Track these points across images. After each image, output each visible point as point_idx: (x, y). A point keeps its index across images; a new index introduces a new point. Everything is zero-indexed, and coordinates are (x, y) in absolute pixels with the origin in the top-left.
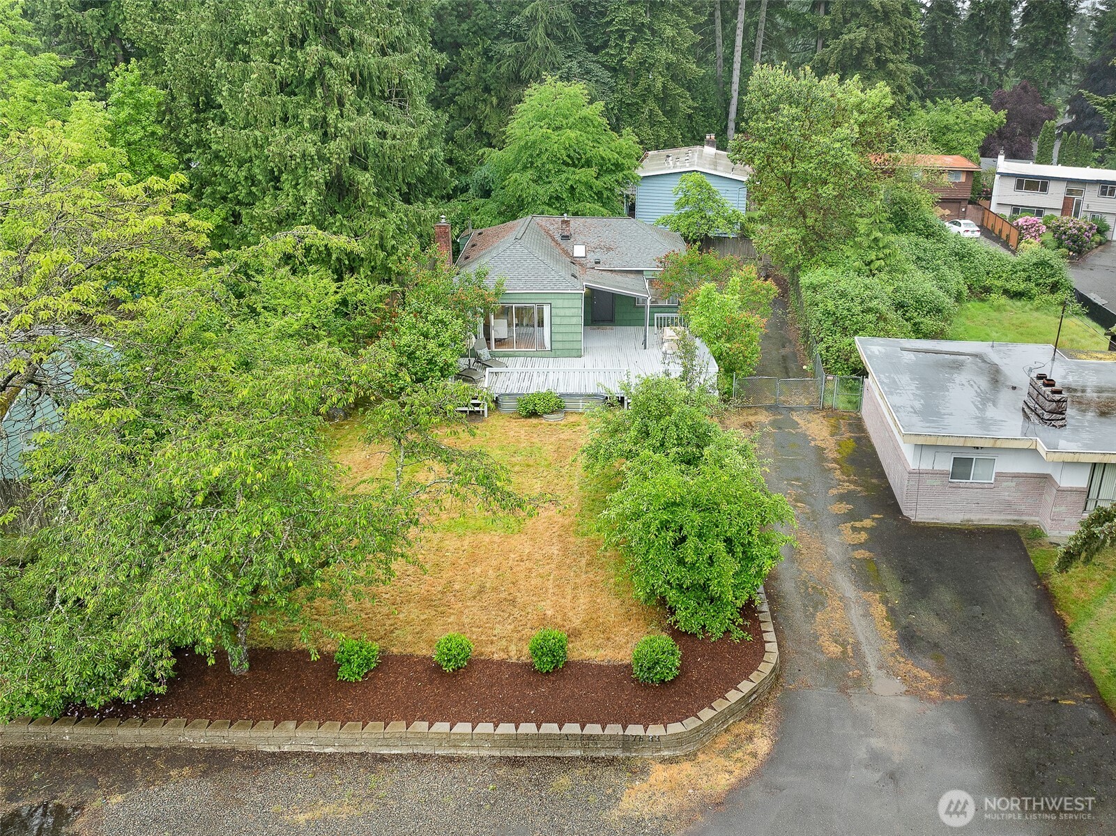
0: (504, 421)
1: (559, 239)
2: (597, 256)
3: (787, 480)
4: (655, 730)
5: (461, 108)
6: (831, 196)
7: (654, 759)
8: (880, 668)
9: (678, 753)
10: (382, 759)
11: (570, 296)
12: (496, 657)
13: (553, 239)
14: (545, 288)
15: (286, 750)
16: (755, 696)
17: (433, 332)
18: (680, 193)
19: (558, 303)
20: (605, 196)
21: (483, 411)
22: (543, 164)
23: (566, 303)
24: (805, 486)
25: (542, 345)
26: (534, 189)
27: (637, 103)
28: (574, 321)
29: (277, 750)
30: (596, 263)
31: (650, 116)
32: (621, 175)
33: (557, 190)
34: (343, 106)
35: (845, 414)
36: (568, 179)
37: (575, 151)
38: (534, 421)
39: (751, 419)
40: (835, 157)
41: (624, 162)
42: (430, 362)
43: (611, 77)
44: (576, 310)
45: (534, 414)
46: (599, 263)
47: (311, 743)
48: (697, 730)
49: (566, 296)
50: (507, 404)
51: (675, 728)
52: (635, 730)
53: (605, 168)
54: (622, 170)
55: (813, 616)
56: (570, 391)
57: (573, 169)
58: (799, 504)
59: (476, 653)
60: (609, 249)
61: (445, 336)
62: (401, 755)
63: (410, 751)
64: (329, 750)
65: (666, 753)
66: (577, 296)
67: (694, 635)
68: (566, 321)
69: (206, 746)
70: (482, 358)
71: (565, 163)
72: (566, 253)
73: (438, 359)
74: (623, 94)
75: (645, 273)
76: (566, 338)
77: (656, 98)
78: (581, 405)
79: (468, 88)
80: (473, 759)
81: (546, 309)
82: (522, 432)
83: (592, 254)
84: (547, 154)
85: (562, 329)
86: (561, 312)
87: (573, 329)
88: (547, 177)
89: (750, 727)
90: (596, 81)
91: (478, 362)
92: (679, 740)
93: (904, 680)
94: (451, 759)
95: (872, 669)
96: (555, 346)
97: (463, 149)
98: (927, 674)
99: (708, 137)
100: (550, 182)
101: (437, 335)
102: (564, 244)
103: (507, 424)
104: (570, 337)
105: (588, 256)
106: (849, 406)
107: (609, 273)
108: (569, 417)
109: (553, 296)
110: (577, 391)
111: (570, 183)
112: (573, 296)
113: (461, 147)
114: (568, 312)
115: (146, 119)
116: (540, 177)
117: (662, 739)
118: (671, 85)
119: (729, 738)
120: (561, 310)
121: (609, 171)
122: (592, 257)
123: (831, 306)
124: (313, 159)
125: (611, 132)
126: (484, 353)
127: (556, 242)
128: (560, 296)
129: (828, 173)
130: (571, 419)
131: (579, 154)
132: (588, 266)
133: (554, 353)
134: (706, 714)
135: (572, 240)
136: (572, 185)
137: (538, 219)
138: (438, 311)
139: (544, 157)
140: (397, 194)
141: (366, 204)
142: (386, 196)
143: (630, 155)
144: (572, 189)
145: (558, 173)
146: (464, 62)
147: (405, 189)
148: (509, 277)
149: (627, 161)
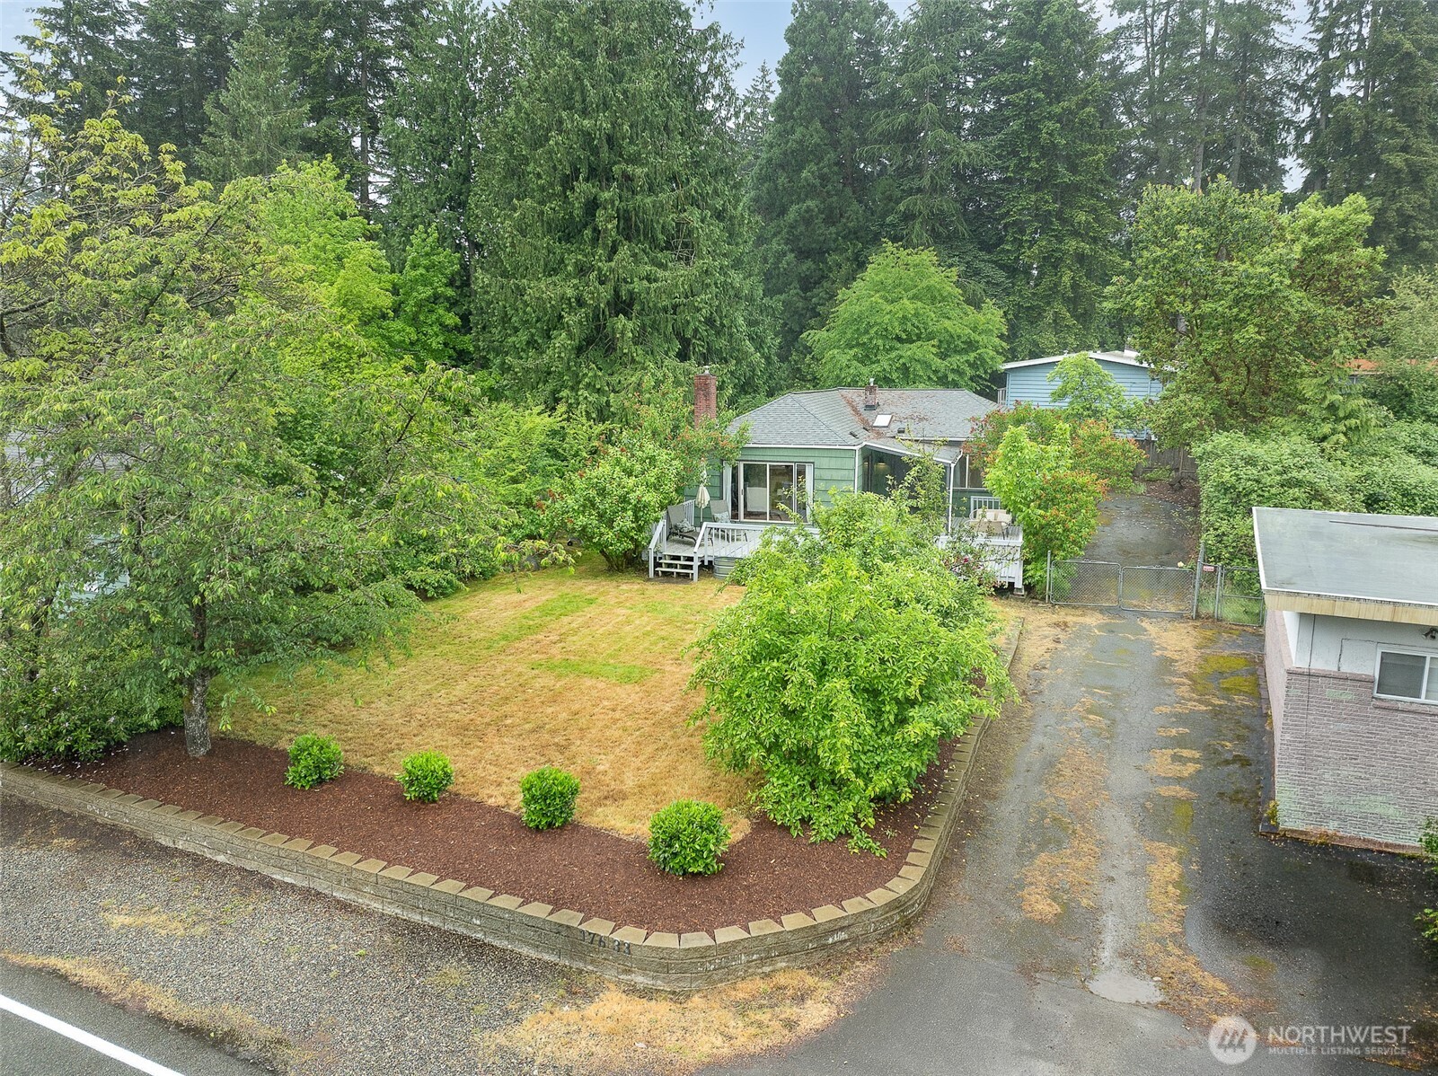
1: (861, 410)
2: (903, 426)
3: (1087, 686)
4: (630, 935)
6: (1251, 341)
7: (618, 984)
8: (1124, 955)
9: (660, 984)
10: (268, 884)
11: (838, 454)
12: (491, 802)
13: (854, 410)
14: (807, 443)
15: (180, 847)
16: (843, 936)
17: (638, 467)
19: (825, 462)
20: (950, 379)
21: (693, 574)
22: (871, 339)
23: (833, 463)
24: (1117, 697)
25: (803, 518)
26: (855, 368)
27: (1039, 307)
29: (171, 845)
30: (899, 432)
31: (1055, 321)
33: (884, 370)
34: (615, 253)
35: (1234, 627)
36: (900, 356)
37: (913, 325)
39: (1070, 619)
40: (1258, 287)
41: (977, 338)
42: (624, 498)
43: (1007, 278)
44: (846, 472)
46: (903, 432)
47: (205, 844)
48: (703, 953)
49: (834, 454)
50: (725, 568)
51: (666, 940)
52: (600, 927)
53: (952, 346)
54: (977, 348)
55: (1032, 855)
57: (907, 345)
58: (1091, 717)
59: (469, 792)
60: (921, 420)
61: (652, 475)
62: (293, 886)
63: (305, 884)
64: (221, 858)
65: (640, 979)
66: (848, 454)
67: (785, 829)
69: (109, 822)
71: (899, 339)
72: (864, 421)
73: (632, 496)
74: (1021, 296)
77: (1067, 301)
80: (368, 914)
81: (809, 471)
83: (898, 424)
84: (875, 329)
86: (826, 474)
89: (810, 981)
90: (988, 283)
92: (663, 964)
93: (1166, 985)
94: (344, 906)
95: (1106, 955)
98: (1220, 985)
100: (878, 361)
102: (866, 414)
105: (892, 426)
106: (1245, 618)
107: (912, 442)
109: (816, 453)
111: (902, 360)
112: (843, 454)
114: (835, 475)
115: (439, 282)
117: (636, 954)
118: (1084, 282)
119: (762, 985)
120: (827, 471)
121: (958, 350)
122: (895, 427)
123: (1227, 476)
124: (570, 303)
125: (965, 306)
126: (723, 517)
127: (855, 413)
128: (826, 454)
129: (1248, 311)
132: (887, 434)
134: (726, 935)
135: (879, 409)
136: (904, 364)
137: (843, 392)
138: (650, 447)
139: (872, 332)
140: (672, 354)
141: (633, 361)
142: (656, 353)
143: (988, 332)
144: (905, 369)
145: (888, 351)
146: (830, 270)
147: (677, 346)
148: (766, 431)
149: (982, 339)
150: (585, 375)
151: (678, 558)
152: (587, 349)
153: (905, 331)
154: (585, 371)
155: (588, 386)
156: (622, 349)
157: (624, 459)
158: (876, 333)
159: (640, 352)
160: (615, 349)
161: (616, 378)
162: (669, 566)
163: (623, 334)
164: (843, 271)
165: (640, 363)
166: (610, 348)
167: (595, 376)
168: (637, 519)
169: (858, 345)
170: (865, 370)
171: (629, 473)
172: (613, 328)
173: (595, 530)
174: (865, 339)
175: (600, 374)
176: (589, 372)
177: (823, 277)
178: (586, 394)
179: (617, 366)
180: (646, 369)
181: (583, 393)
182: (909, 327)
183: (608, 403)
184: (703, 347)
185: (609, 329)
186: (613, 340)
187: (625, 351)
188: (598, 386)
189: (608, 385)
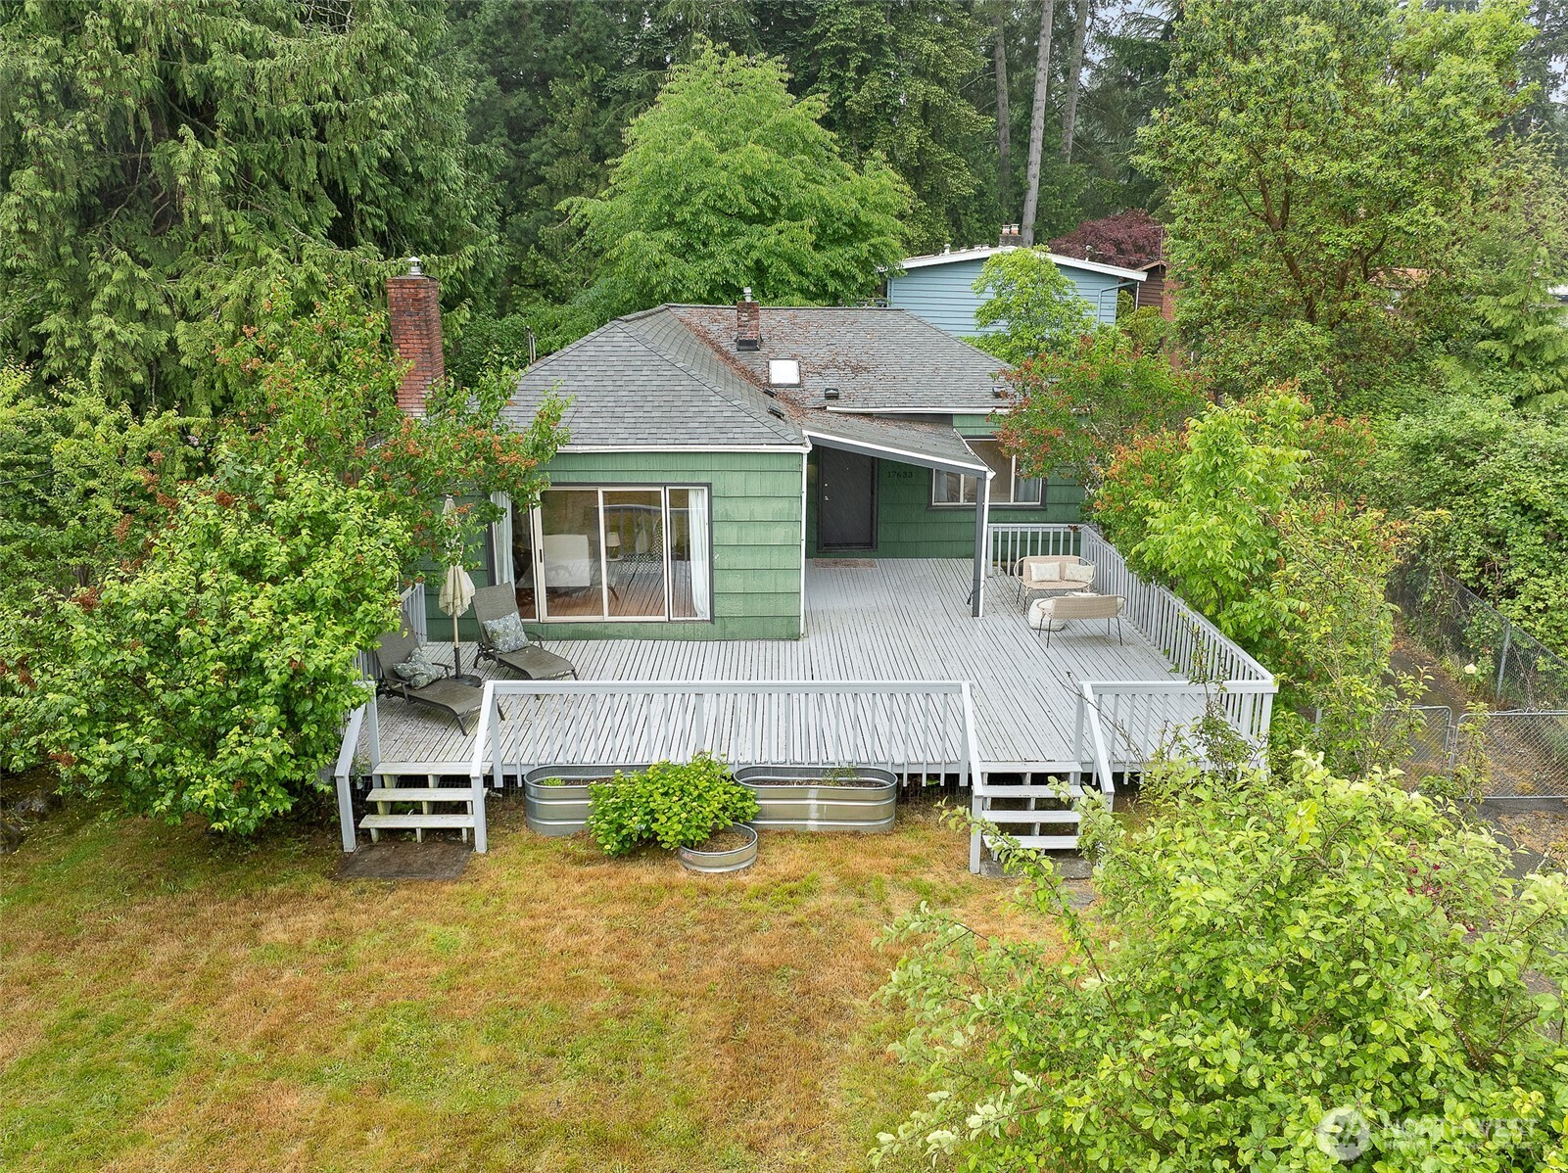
0: (539, 871)
1: (733, 350)
2: (831, 382)
5: (552, 189)
11: (766, 464)
13: (719, 350)
14: (693, 437)
17: (279, 555)
18: (989, 289)
19: (732, 482)
21: (471, 831)
22: (696, 214)
23: (756, 484)
25: (685, 604)
26: (674, 267)
28: (779, 534)
30: (829, 397)
32: (865, 246)
33: (726, 271)
36: (751, 247)
37: (765, 191)
38: (645, 874)
42: (244, 665)
44: (784, 504)
45: (644, 846)
46: (836, 397)
49: (755, 464)
50: (557, 806)
56: (774, 756)
57: (760, 227)
60: (857, 370)
61: (326, 573)
66: (788, 464)
68: (754, 536)
70: (499, 643)
71: (741, 216)
72: (752, 378)
73: (269, 657)
75: (956, 422)
76: (754, 584)
78: (813, 808)
79: (564, 152)
81: (698, 506)
82: (599, 926)
83: (817, 379)
84: (704, 195)
85: (743, 560)
86: (741, 510)
87: (776, 559)
88: (705, 245)
91: (488, 656)
96: (724, 607)
97: (557, 261)
99: (1005, 230)
100: (712, 255)
101: (296, 566)
102: (744, 358)
103: (548, 887)
104: (767, 583)
105: (808, 384)
107: (865, 421)
108: (774, 854)
109: (715, 463)
110: (798, 756)
111: (755, 255)
112: (776, 464)
113: (551, 255)
114: (761, 510)
116: (689, 246)
120: (741, 503)
121: (839, 240)
122: (817, 386)
126: (508, 628)
127: (726, 355)
128: (737, 464)
130: (785, 861)
131: (776, 198)
132: (809, 403)
133: (721, 628)
135: (764, 350)
136: (758, 262)
137: (680, 312)
138: (308, 488)
139: (698, 200)
140: (317, 230)
141: (228, 245)
142: (281, 228)
143: (883, 208)
144: (760, 270)
145: (729, 235)
146: (557, 107)
147: (329, 211)
148: (586, 412)
149: (876, 219)
150: (105, 278)
151: (420, 781)
152: (107, 214)
153: (754, 202)
154: (103, 268)
155: (112, 307)
156: (194, 214)
157: (230, 532)
158: (705, 203)
159: (242, 224)
160: (179, 218)
161: (186, 286)
162: (396, 808)
163: (194, 175)
164: (578, 112)
165: (243, 249)
166: (166, 215)
167: (132, 279)
168: (292, 721)
169: (671, 223)
170: (691, 270)
171: (251, 570)
172: (167, 165)
173: (159, 772)
174: (684, 213)
175: (143, 274)
176: (112, 271)
177: (544, 121)
178: (110, 324)
179: (187, 258)
180: (261, 263)
181: (101, 323)
182: (759, 196)
183: (172, 344)
184: (380, 218)
185: (157, 168)
186: (174, 194)
187: (206, 219)
188: (141, 305)
189: (168, 300)
